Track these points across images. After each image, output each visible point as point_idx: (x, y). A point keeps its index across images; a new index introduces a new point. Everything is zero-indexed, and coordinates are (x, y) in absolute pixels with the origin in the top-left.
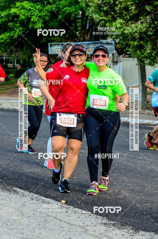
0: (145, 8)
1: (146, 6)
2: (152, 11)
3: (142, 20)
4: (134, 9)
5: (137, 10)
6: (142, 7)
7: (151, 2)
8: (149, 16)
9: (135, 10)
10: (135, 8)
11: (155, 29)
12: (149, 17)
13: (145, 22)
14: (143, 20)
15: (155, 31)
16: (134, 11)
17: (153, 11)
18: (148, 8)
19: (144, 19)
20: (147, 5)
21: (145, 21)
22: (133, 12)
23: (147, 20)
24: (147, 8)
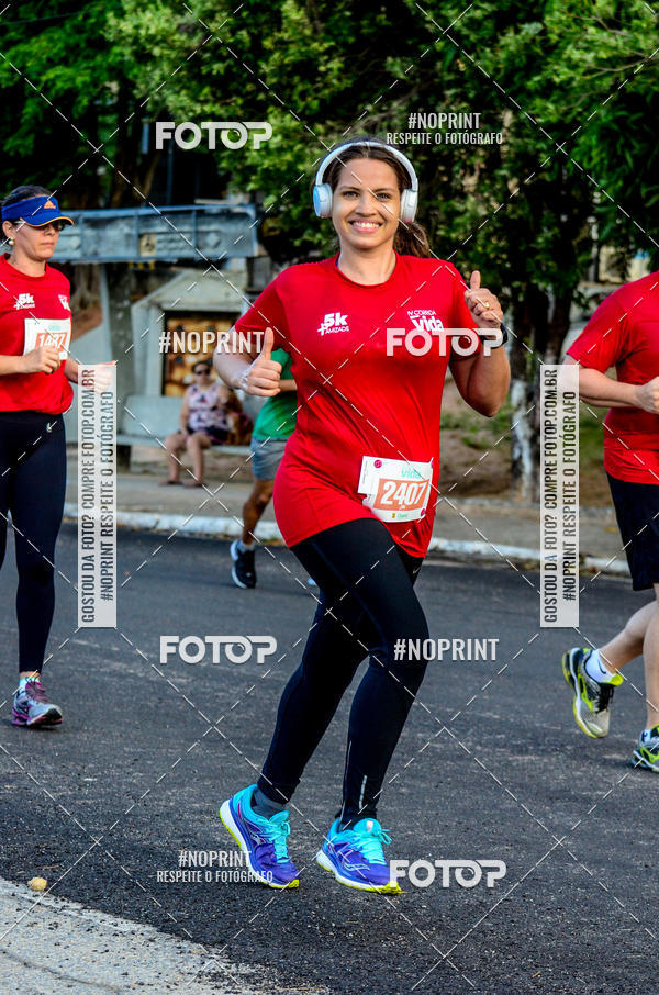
0: (384, 68)
1: (390, 60)
2: (413, 78)
3: (369, 118)
4: (340, 69)
5: (350, 74)
6: (373, 62)
7: (410, 42)
8: (400, 101)
9: (343, 76)
10: (340, 65)
11: (425, 154)
12: (400, 104)
13: (385, 124)
14: (376, 118)
15: (423, 162)
16: (339, 79)
17: (418, 80)
18: (398, 68)
19: (382, 111)
20: (394, 57)
21: (383, 119)
22: (333, 85)
23: (391, 118)
24: (393, 65)
